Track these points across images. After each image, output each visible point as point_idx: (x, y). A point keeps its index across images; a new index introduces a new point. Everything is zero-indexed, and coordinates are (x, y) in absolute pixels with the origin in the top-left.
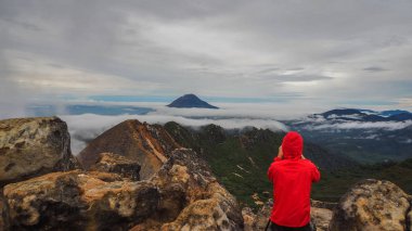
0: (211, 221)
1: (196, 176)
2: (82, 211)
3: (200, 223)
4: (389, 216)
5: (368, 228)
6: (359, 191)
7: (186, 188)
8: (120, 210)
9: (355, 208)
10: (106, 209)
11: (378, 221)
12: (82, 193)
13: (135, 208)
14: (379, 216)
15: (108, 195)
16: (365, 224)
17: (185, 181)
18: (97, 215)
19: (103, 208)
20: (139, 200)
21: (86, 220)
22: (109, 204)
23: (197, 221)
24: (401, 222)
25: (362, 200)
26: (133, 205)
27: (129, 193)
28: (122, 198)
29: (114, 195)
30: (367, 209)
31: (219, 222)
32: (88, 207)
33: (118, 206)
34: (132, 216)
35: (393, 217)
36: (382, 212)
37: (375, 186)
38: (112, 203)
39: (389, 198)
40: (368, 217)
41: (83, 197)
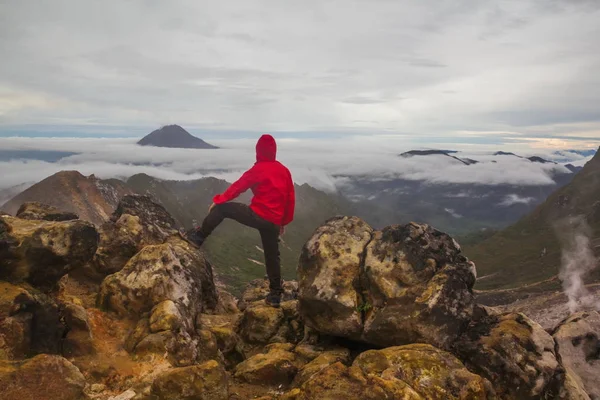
0: (159, 265)
1: (150, 227)
2: (12, 247)
3: (148, 268)
4: (349, 250)
5: (327, 263)
6: (325, 228)
7: (138, 241)
8: (54, 247)
9: (317, 245)
10: (38, 246)
11: (338, 255)
12: (9, 230)
13: (71, 247)
14: (340, 251)
15: (39, 232)
16: (324, 260)
17: (136, 233)
18: (28, 252)
19: (35, 245)
20: (74, 239)
21: (17, 258)
22: (41, 241)
23: (144, 267)
24: (359, 255)
25: (326, 237)
26: (68, 243)
27: (63, 229)
28: (55, 234)
29: (46, 232)
30: (328, 245)
31: (169, 267)
32: (18, 243)
33: (51, 243)
34: (66, 256)
35: (353, 250)
36: (343, 247)
37: (341, 222)
38: (45, 239)
39: (352, 233)
40: (327, 252)
41: (11, 234)
